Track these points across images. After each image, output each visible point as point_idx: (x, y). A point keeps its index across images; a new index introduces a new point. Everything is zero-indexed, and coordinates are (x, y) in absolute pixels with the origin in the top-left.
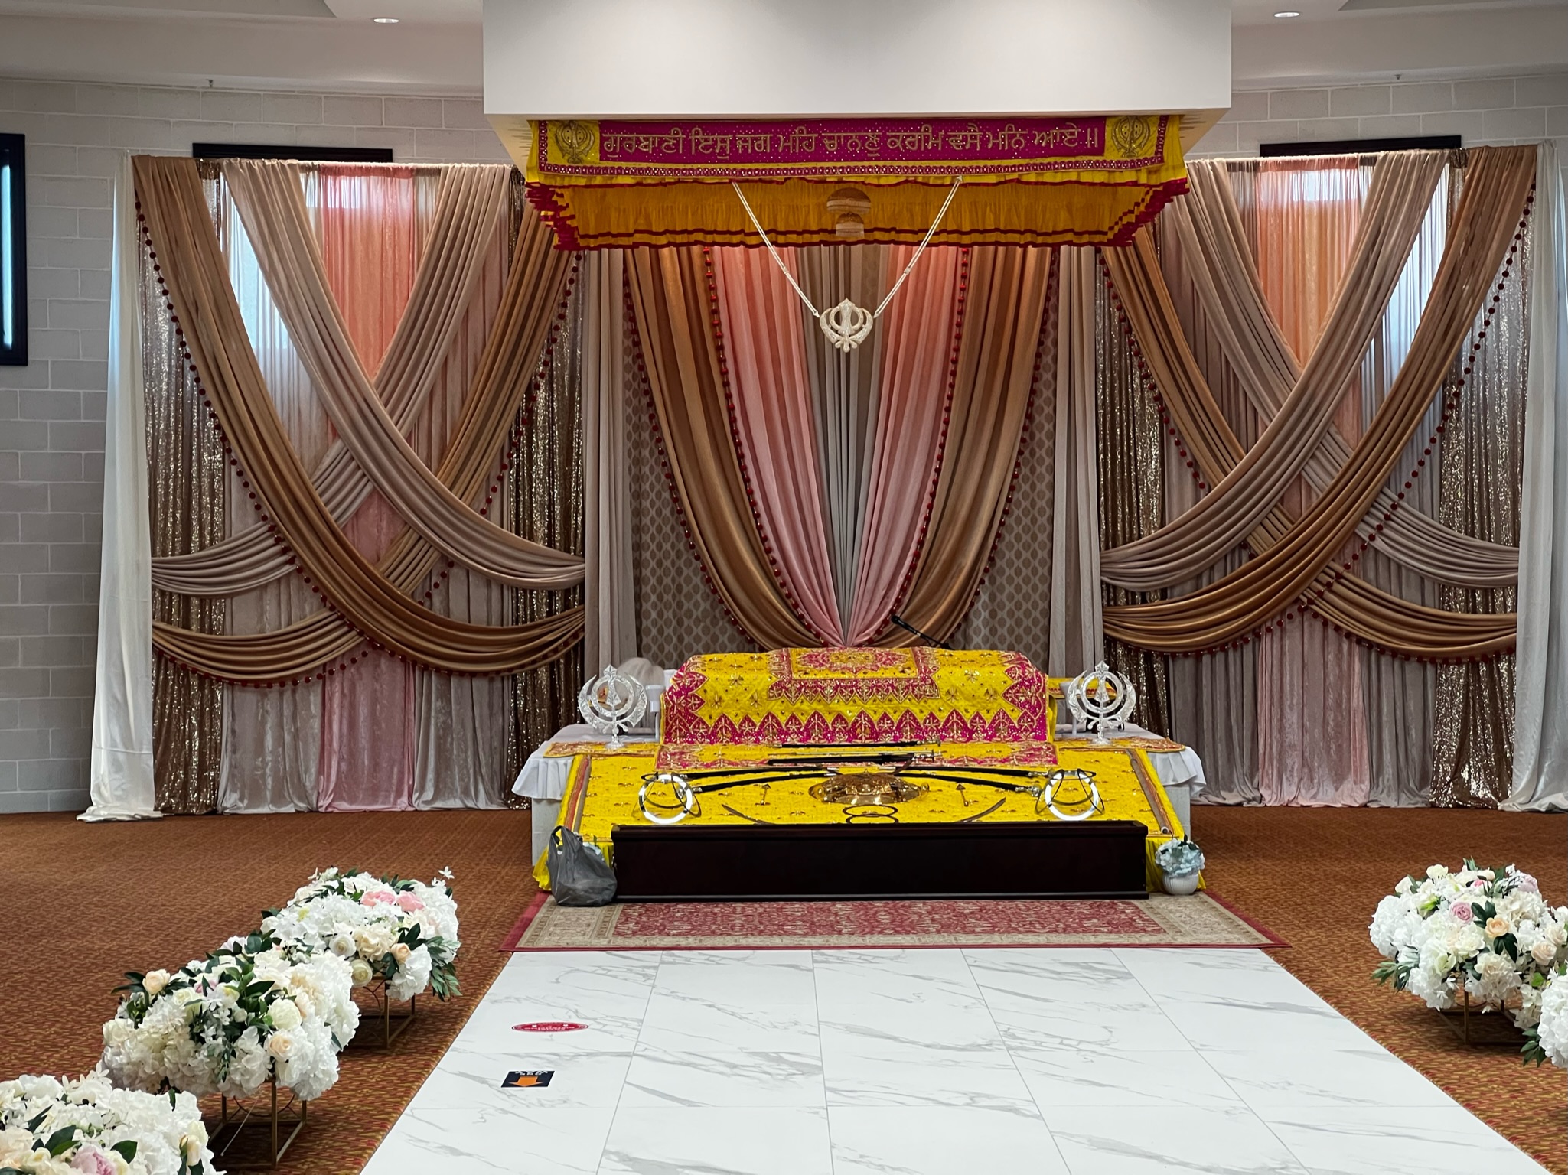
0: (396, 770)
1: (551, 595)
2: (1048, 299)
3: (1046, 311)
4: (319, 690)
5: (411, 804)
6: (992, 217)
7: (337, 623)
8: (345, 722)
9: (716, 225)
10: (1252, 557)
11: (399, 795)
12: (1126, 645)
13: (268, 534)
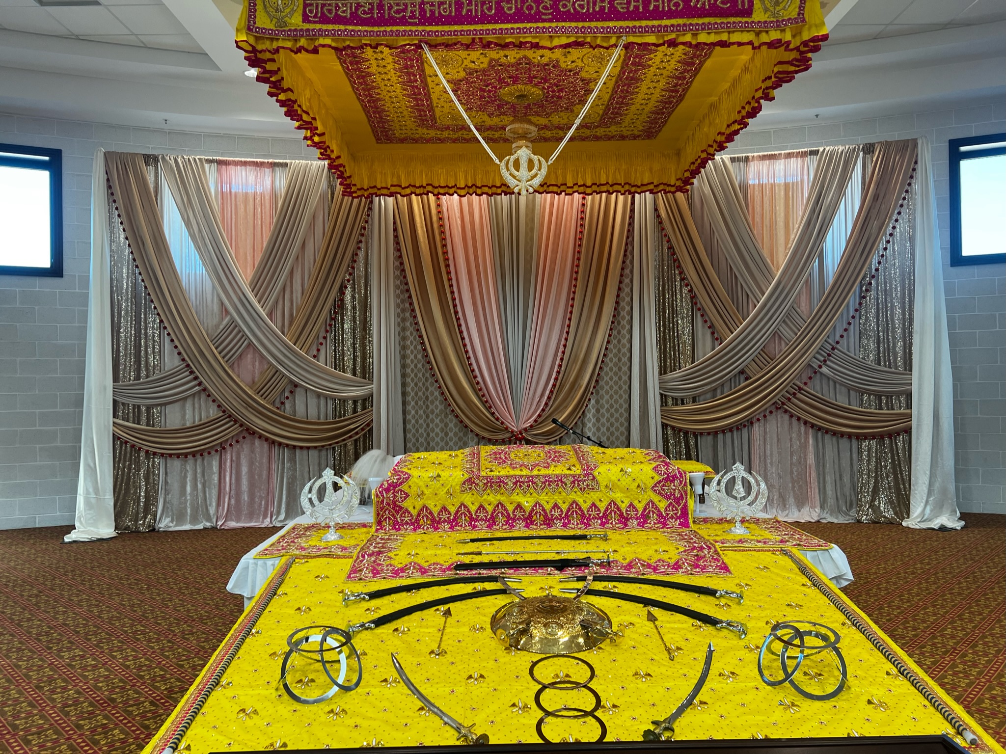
0: (263, 503)
1: (355, 402)
2: (628, 237)
3: (627, 244)
4: (218, 458)
5: (271, 522)
6: (605, 176)
7: (228, 419)
8: (233, 476)
9: (440, 182)
10: (747, 379)
11: (265, 517)
12: (673, 428)
13: (186, 369)
